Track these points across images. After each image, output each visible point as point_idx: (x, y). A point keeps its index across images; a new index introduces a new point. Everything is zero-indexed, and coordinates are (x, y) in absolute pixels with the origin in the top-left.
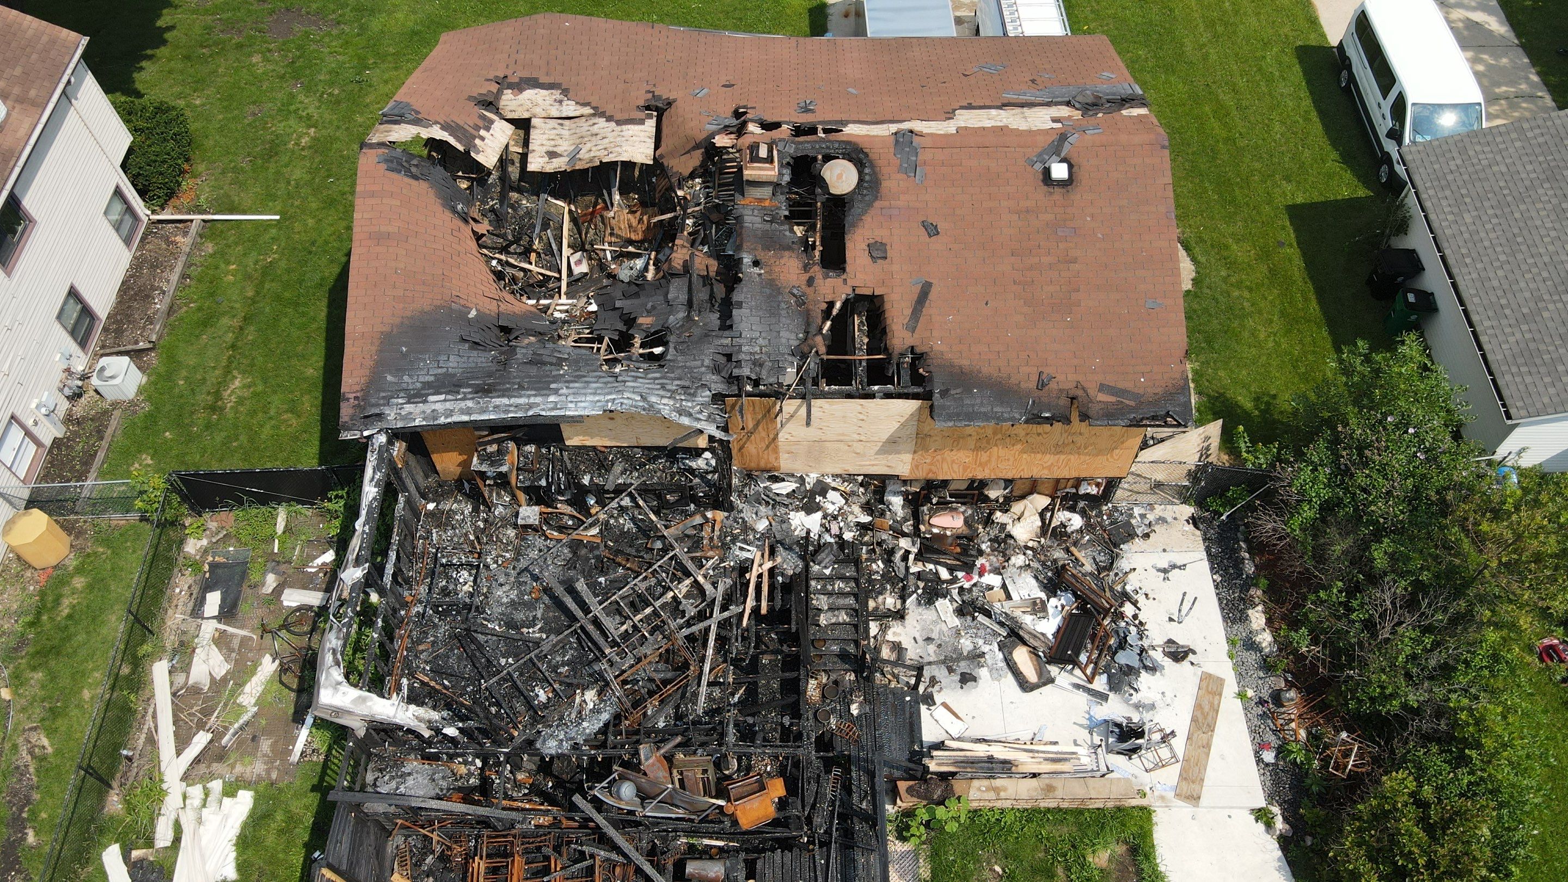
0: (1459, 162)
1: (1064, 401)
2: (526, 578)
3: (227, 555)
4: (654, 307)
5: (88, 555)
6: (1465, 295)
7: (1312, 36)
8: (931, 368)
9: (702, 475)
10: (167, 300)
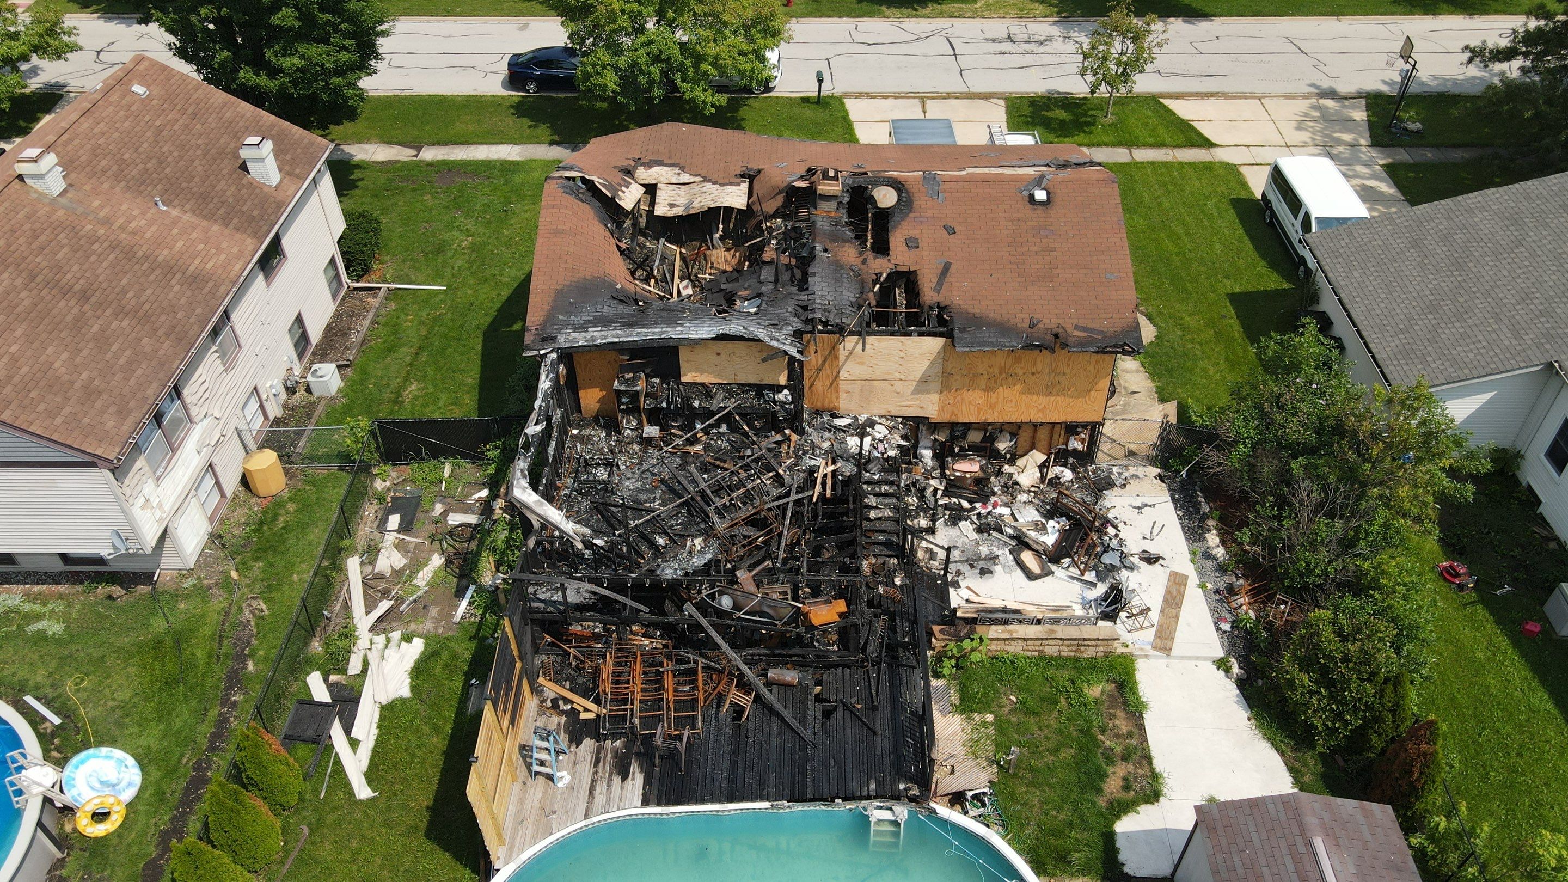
0: (1347, 241)
1: (1050, 338)
2: (648, 475)
3: (405, 492)
4: (749, 286)
5: (299, 490)
6: (1357, 320)
7: (1243, 193)
8: (952, 314)
9: (782, 404)
10: (361, 335)
